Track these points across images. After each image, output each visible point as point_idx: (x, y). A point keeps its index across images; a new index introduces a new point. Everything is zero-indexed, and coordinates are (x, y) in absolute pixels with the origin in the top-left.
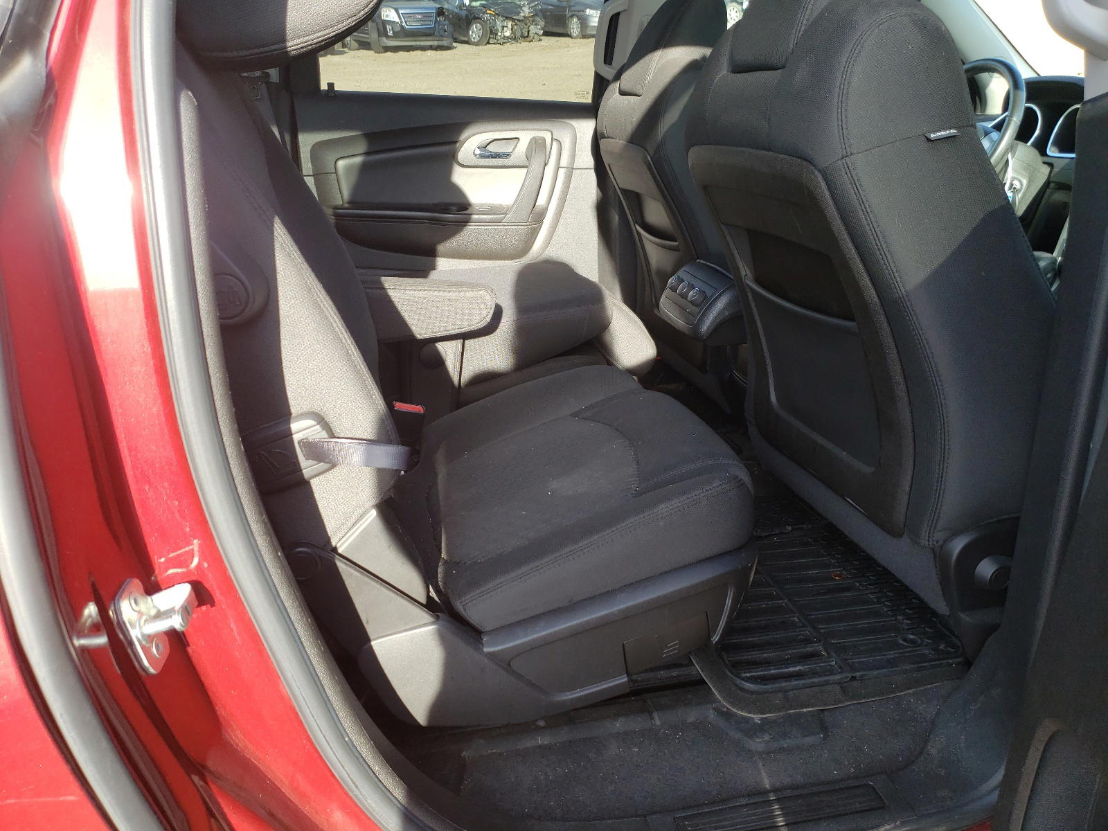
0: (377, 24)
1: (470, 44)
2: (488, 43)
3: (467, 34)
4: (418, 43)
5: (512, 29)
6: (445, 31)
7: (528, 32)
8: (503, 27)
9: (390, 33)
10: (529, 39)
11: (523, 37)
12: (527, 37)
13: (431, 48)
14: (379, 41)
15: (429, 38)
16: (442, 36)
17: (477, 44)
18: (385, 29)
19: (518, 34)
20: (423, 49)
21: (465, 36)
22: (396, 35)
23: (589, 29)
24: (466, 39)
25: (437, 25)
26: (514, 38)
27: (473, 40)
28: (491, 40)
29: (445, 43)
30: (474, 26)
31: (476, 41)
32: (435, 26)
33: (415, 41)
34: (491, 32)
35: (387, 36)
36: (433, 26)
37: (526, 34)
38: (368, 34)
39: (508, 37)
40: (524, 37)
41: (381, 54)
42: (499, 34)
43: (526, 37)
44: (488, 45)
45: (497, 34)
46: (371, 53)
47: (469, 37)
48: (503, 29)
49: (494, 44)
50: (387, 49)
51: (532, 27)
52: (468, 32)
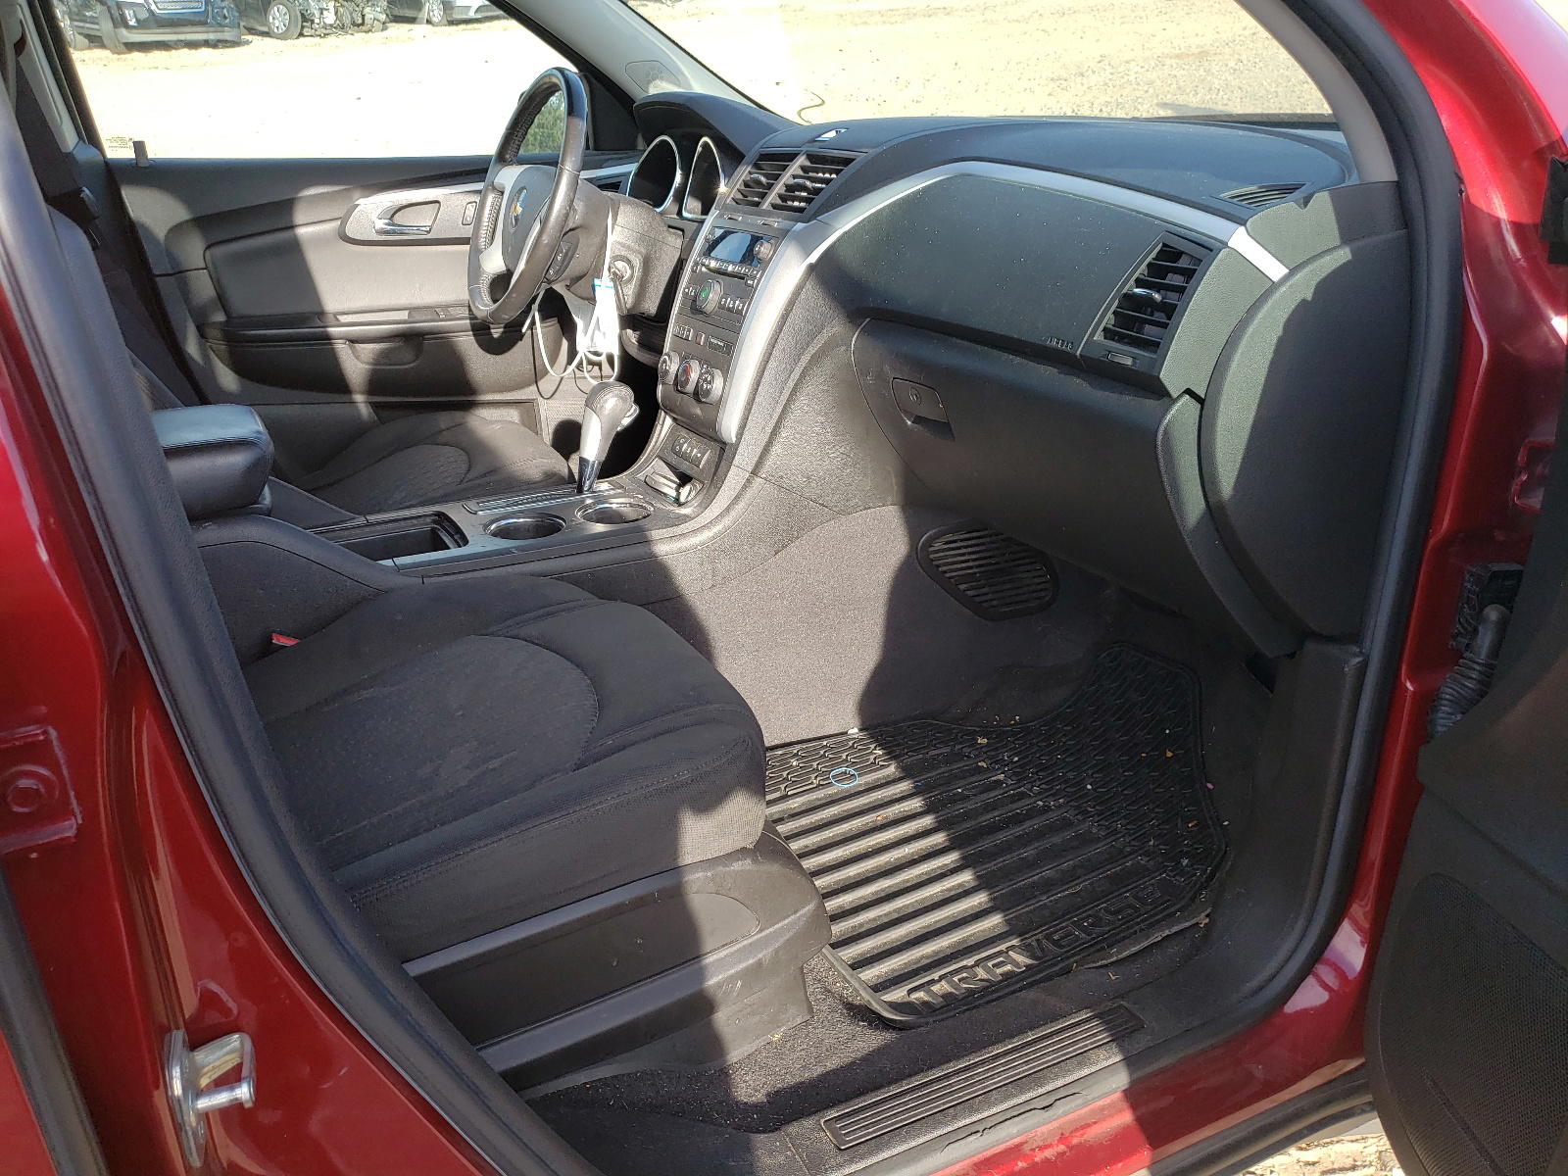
0: (108, 7)
1: (271, 37)
2: (301, 35)
3: (266, 23)
4: (182, 37)
5: (336, 13)
6: (225, 18)
7: (363, 16)
8: (322, 10)
9: (132, 23)
10: (364, 28)
11: (354, 24)
12: (363, 24)
13: (207, 44)
14: (116, 34)
15: (199, 29)
16: (220, 25)
17: (283, 37)
18: (123, 17)
19: (347, 21)
20: (192, 45)
21: (264, 25)
22: (142, 25)
23: (456, 9)
24: (265, 29)
25: (210, 9)
26: (341, 28)
27: (276, 30)
28: (305, 30)
29: (228, 35)
30: (276, 8)
31: (280, 31)
32: (206, 10)
33: (175, 33)
34: (304, 19)
35: (127, 26)
36: (203, 9)
37: (360, 21)
38: (97, 24)
39: (331, 25)
40: (358, 26)
41: (122, 56)
42: (317, 21)
43: (359, 25)
44: (302, 39)
45: (312, 22)
46: (105, 53)
47: (269, 28)
48: (322, 13)
49: (311, 36)
50: (131, 47)
51: (367, 10)
52: (267, 19)
